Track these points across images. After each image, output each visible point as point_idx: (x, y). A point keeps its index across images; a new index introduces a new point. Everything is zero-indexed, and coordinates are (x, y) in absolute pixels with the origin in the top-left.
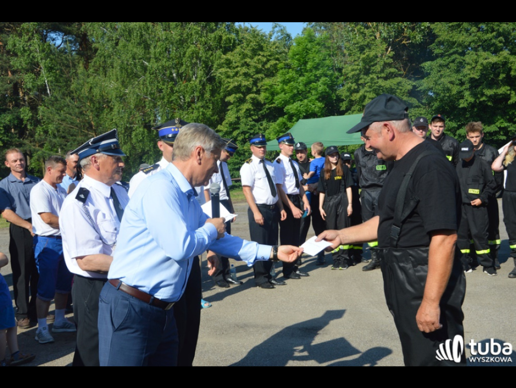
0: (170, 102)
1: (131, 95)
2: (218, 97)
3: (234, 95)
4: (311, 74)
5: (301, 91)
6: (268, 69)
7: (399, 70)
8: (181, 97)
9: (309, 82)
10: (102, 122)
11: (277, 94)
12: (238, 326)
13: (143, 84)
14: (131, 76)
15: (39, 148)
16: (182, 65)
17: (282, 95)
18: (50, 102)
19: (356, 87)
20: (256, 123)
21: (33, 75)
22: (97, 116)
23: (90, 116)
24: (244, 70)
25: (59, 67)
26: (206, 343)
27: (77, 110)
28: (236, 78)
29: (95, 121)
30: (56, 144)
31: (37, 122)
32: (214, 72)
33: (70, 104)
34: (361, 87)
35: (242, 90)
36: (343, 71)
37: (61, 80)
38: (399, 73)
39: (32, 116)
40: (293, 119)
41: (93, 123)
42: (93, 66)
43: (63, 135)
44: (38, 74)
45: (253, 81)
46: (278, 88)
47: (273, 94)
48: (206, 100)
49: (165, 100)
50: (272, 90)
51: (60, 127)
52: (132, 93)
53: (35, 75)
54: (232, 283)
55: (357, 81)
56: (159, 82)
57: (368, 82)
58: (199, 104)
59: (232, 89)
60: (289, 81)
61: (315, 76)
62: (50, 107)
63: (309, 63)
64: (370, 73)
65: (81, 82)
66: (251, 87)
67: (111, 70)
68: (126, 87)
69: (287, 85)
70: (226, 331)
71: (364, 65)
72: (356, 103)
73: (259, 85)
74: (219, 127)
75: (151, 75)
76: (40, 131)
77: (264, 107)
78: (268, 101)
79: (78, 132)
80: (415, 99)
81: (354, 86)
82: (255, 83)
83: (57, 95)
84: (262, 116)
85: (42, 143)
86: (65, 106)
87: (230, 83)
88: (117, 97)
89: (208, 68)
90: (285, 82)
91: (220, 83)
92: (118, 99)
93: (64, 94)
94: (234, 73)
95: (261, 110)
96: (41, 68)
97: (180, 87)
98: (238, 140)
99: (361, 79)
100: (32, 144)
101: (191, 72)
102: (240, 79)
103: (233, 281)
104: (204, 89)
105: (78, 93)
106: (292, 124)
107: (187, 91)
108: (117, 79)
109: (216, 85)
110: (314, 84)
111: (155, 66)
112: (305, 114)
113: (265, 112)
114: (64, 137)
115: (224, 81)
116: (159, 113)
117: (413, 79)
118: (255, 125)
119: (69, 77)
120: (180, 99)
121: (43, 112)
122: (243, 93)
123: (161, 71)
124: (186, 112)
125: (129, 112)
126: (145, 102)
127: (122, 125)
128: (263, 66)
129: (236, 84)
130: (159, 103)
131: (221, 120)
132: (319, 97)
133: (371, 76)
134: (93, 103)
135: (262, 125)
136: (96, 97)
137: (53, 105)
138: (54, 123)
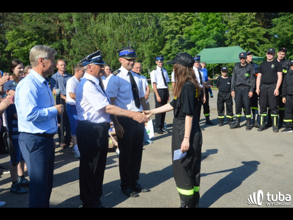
0: (136, 38)
1: (117, 34)
2: (161, 36)
3: (169, 35)
4: (210, 25)
5: (205, 33)
6: (188, 22)
7: (259, 23)
8: (143, 35)
9: (209, 29)
10: (102, 48)
11: (192, 35)
12: (167, 154)
13: (123, 28)
14: (117, 24)
15: (71, 60)
16: (144, 18)
17: (195, 36)
18: (77, 37)
19: (235, 32)
20: (180, 50)
21: (69, 23)
22: (100, 44)
23: (96, 44)
24: (175, 22)
25: (82, 19)
26: (150, 161)
27: (90, 41)
28: (171, 26)
29: (98, 47)
30: (79, 58)
31: (70, 47)
32: (160, 23)
33: (86, 38)
34: (237, 32)
35: (174, 33)
36: (228, 23)
37: (82, 25)
38: (259, 24)
39: (68, 44)
40: (200, 48)
41: (97, 48)
42: (99, 19)
43: (82, 53)
44: (72, 22)
45: (180, 28)
46: (193, 32)
47: (190, 35)
48: (155, 38)
49: (134, 37)
50: (190, 33)
51: (81, 50)
52: (118, 33)
53: (70, 22)
54: (164, 132)
55: (235, 29)
56: (132, 27)
57: (241, 30)
58: (152, 39)
59: (168, 32)
60: (199, 28)
61: (212, 26)
62: (77, 39)
63: (210, 19)
64: (243, 24)
65: (92, 26)
66: (178, 31)
67: (107, 21)
68: (114, 30)
69: (197, 30)
70: (160, 156)
71: (240, 20)
72: (234, 40)
73: (183, 30)
74: (161, 52)
75: (127, 23)
76: (72, 52)
77: (185, 41)
78: (187, 39)
79: (90, 52)
80: (267, 39)
81: (234, 32)
82: (181, 29)
83: (80, 33)
84: (184, 46)
85: (72, 57)
86: (84, 39)
87: (167, 28)
88: (109, 35)
89: (157, 21)
90: (196, 29)
91: (163, 28)
92: (110, 36)
93: (83, 33)
94: (170, 24)
95: (183, 43)
96: (73, 19)
97: (142, 30)
98: (170, 59)
99: (238, 27)
100: (68, 58)
101: (148, 23)
102: (173, 26)
103: (165, 131)
104: (154, 31)
105: (90, 32)
106: (199, 51)
107: (145, 32)
108: (111, 26)
109: (161, 29)
110: (211, 30)
111: (130, 19)
112: (206, 46)
113: (185, 44)
114: (83, 55)
115: (165, 27)
116: (130, 43)
117: (267, 28)
118: (179, 51)
119: (86, 24)
120: (142, 36)
121: (73, 42)
122: (174, 34)
123: (133, 22)
124: (145, 43)
125: (116, 43)
126: (124, 37)
127: (112, 49)
128: (185, 20)
129: (171, 29)
130: (131, 38)
131: (163, 47)
132: (214, 37)
133: (243, 26)
134: (98, 38)
135: (183, 51)
136: (99, 35)
137: (78, 39)
138: (78, 47)
